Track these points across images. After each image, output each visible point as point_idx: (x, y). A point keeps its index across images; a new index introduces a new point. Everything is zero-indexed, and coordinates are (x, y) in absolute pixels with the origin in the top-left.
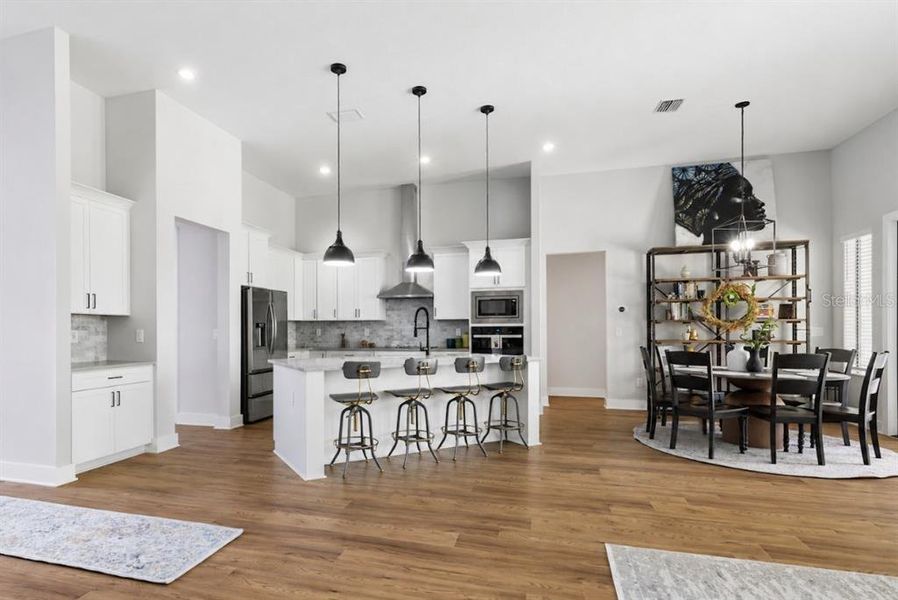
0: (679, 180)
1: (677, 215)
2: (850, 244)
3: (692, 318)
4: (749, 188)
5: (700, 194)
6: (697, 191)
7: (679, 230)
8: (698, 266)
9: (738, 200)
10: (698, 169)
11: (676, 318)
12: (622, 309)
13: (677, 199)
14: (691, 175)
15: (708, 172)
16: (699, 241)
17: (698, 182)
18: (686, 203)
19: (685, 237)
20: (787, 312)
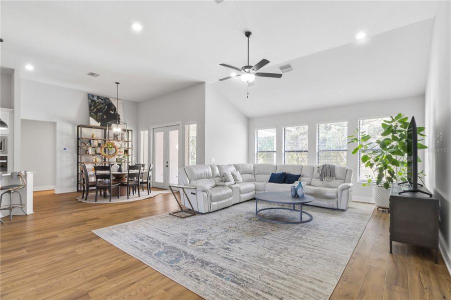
0: (92, 100)
1: (90, 113)
2: (142, 132)
3: (96, 153)
4: (115, 109)
5: (99, 107)
6: (98, 105)
7: (91, 119)
8: (98, 134)
9: (112, 112)
10: (98, 97)
11: (90, 153)
12: (65, 149)
13: (90, 106)
14: (95, 99)
15: (102, 99)
16: (99, 124)
17: (98, 102)
18: (93, 110)
19: (93, 122)
20: (126, 152)
